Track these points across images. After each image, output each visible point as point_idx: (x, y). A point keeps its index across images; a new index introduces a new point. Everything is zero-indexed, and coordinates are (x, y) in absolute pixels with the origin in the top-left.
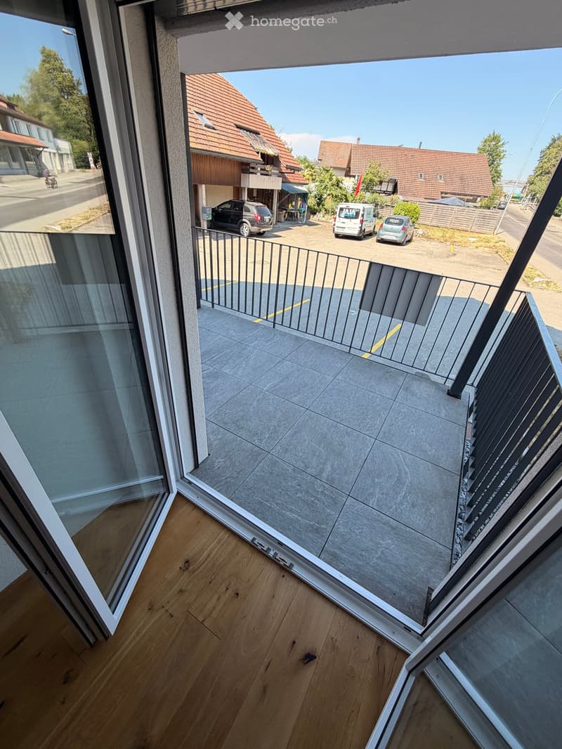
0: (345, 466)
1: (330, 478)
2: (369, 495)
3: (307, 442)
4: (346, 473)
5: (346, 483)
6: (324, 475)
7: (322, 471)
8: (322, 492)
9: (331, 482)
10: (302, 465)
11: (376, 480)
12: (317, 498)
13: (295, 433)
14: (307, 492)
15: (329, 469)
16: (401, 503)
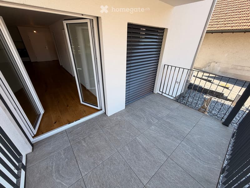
0: (81, 151)
1: (81, 143)
2: (65, 152)
3: (99, 142)
4: (78, 149)
5: (75, 147)
6: (83, 142)
7: (85, 142)
8: (78, 138)
9: (79, 142)
10: (91, 137)
11: (67, 160)
12: (78, 136)
13: (106, 140)
14: (82, 134)
15: (84, 144)
16: (52, 163)
